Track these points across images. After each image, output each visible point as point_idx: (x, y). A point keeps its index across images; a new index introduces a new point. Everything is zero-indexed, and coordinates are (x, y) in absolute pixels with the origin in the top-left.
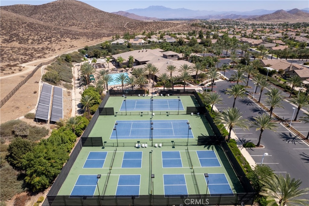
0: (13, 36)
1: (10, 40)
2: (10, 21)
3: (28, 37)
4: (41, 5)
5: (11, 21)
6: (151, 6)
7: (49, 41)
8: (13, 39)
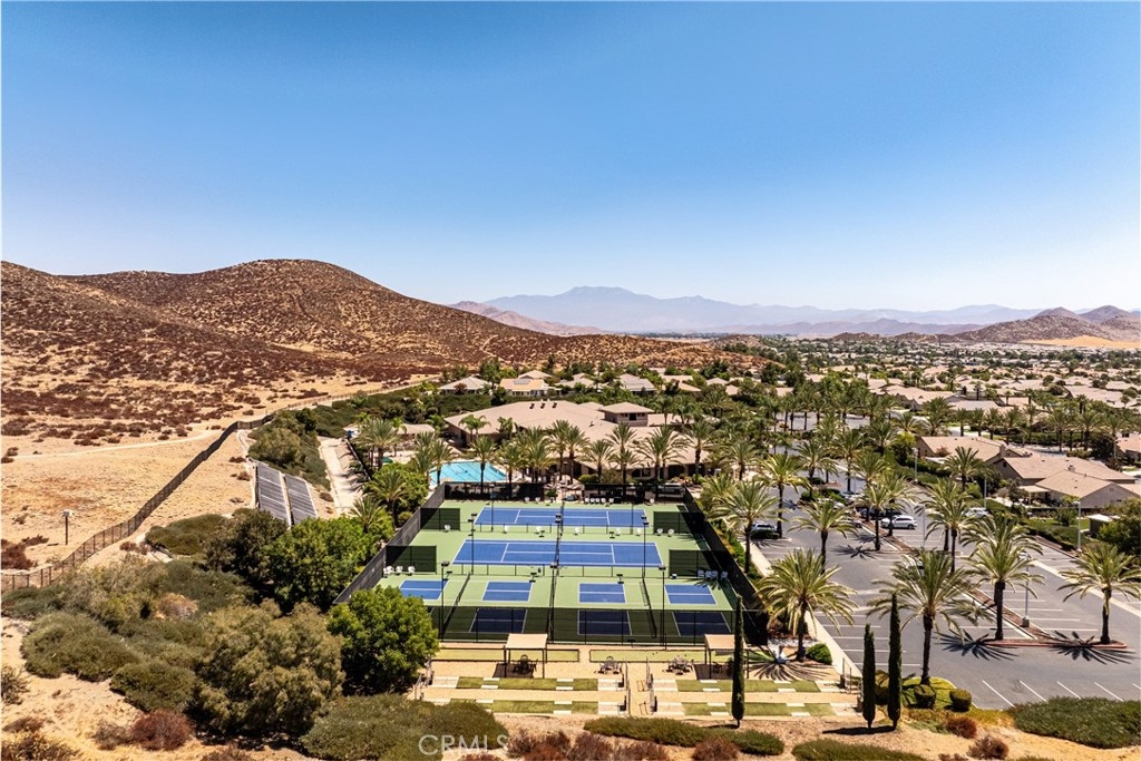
0: (123, 360)
1: (111, 369)
2: (107, 319)
3: (169, 363)
4: (201, 274)
5: (110, 318)
6: (581, 286)
7: (233, 377)
8: (121, 368)
